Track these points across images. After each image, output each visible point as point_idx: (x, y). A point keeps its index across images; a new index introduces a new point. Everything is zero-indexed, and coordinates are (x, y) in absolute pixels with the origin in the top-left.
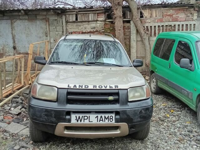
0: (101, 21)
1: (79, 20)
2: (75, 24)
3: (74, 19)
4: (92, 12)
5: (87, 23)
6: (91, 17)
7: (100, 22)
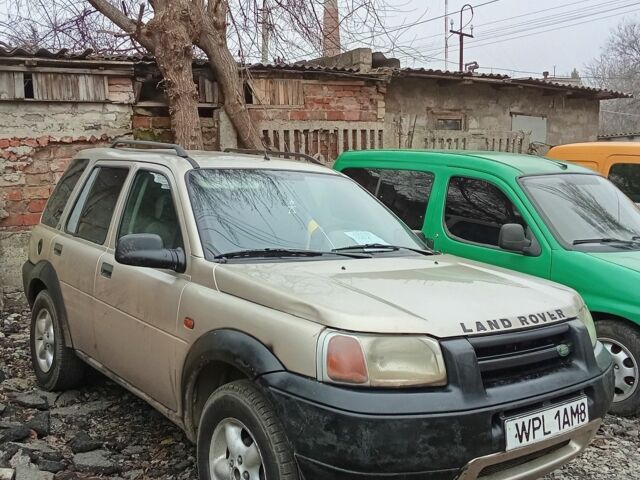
0: (122, 104)
1: (37, 96)
2: (20, 111)
3: (20, 92)
4: (88, 71)
5: (68, 108)
6: (85, 87)
7: (118, 109)
